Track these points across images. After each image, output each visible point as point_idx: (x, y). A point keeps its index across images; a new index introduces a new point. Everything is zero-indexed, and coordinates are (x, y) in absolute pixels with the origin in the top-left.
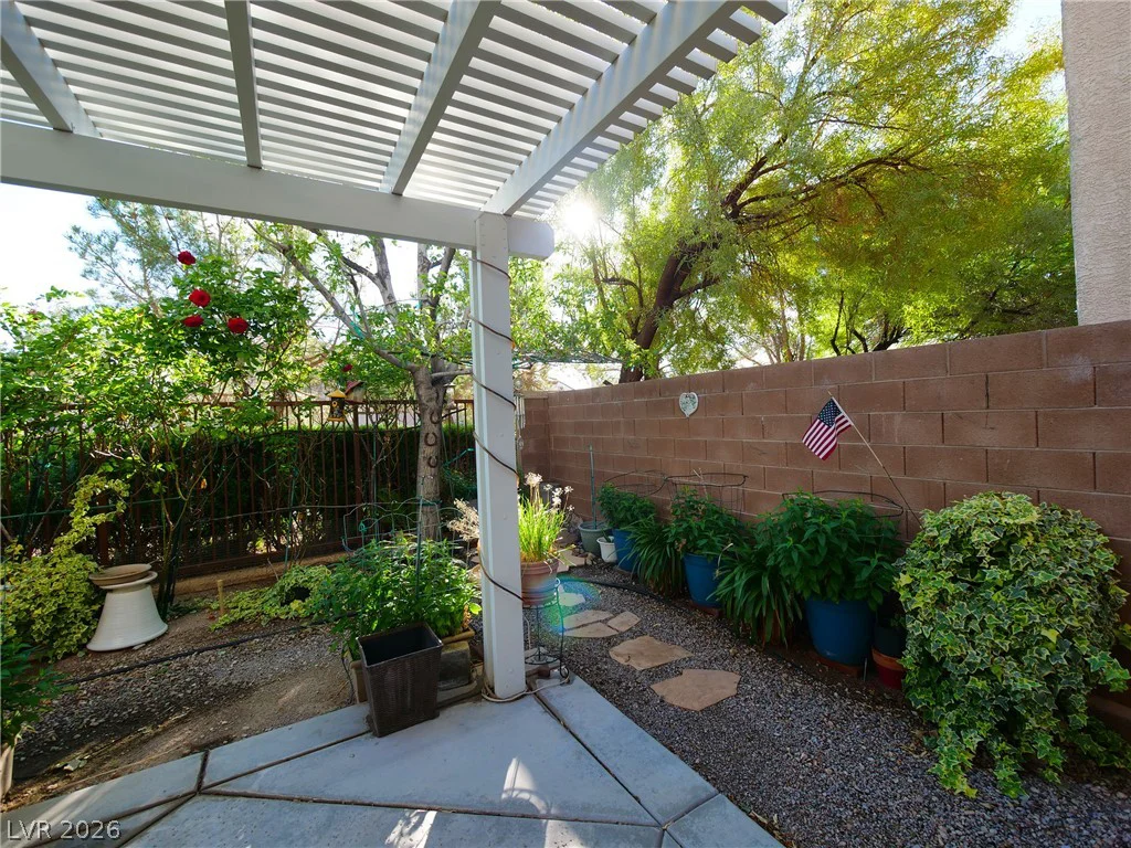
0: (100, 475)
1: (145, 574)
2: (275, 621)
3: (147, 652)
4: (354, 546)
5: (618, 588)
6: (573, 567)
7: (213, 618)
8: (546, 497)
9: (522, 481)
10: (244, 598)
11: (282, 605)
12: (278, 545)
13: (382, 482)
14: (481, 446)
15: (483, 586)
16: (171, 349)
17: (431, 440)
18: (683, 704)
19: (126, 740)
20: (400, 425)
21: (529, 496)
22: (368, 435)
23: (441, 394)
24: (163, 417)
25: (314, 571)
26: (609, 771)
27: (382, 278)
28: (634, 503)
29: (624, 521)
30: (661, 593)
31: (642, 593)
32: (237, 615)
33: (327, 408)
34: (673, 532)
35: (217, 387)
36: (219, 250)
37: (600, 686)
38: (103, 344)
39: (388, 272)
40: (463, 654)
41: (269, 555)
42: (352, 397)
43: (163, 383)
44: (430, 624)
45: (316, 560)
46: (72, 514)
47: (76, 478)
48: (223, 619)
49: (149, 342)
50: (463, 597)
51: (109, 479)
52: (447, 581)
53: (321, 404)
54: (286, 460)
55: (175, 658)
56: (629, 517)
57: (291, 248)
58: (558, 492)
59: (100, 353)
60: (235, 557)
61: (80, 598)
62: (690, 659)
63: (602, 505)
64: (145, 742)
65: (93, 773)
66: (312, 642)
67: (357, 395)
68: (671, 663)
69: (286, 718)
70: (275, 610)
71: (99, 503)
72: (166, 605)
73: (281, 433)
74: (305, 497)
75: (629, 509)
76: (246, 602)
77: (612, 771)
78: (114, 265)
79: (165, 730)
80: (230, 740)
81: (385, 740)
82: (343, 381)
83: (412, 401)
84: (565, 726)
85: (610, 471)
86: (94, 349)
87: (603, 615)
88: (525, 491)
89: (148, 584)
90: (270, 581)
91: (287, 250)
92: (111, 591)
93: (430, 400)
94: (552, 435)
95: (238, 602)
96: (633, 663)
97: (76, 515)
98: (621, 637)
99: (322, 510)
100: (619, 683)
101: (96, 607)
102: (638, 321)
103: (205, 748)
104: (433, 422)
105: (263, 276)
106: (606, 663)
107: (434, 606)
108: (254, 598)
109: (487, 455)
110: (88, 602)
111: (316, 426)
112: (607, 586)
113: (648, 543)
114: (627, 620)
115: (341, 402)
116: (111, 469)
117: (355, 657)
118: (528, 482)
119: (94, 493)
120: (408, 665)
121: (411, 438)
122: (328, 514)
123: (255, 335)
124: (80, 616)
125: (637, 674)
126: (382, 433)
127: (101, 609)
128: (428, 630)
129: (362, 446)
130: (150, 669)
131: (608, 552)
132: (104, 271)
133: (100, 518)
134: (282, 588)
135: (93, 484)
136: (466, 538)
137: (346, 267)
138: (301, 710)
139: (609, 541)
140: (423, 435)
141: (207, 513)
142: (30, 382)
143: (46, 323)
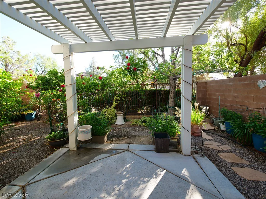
0: (116, 96)
1: (122, 114)
2: (140, 126)
3: (122, 126)
4: (153, 114)
5: (225, 138)
6: (210, 129)
7: (131, 123)
8: (200, 109)
9: (193, 104)
10: (136, 120)
11: (142, 123)
12: (142, 112)
13: (161, 101)
14: (182, 95)
15: (181, 128)
16: (125, 75)
17: (172, 93)
18: (242, 176)
19: (119, 139)
20: (166, 89)
21: (195, 108)
22: (159, 91)
23: (175, 82)
24: (124, 87)
25: (148, 118)
26: (211, 182)
27: (163, 56)
28: (234, 114)
29: (230, 119)
30: (242, 143)
31: (234, 141)
32: (135, 123)
33: (151, 85)
34: (248, 125)
35: (132, 81)
36: (133, 55)
37: (213, 161)
38: (117, 74)
39: (164, 54)
40: (176, 142)
41: (140, 113)
42: (155, 83)
43: (124, 81)
44: (168, 133)
45: (148, 116)
46: (113, 102)
47: (114, 97)
48: (133, 123)
49: (122, 74)
50: (176, 129)
52: (173, 125)
53: (150, 84)
54: (143, 96)
55: (126, 128)
56: (231, 118)
57: (145, 52)
58: (205, 108)
59: (116, 76)
60: (135, 113)
61: (114, 116)
62: (249, 165)
63: (222, 114)
64: (121, 140)
65: (115, 142)
66: (146, 131)
67: (157, 82)
68: (241, 164)
69: (141, 143)
70: (141, 124)
71: (117, 101)
72: (125, 119)
73: (142, 90)
74: (146, 103)
75: (232, 116)
76: (136, 121)
77: (212, 182)
78: (118, 60)
79: (124, 139)
80: (133, 144)
81: (158, 154)
82: (154, 79)
83: (169, 84)
84: (200, 166)
85: (226, 104)
86: (116, 75)
87: (218, 144)
88: (194, 107)
89: (123, 115)
90: (140, 118)
91: (144, 53)
92: (118, 115)
93: (173, 83)
94: (207, 93)
95: (135, 121)
96: (226, 159)
98: (223, 151)
99: (150, 106)
100: (220, 163)
101: (116, 117)
102: (244, 56)
103: (129, 144)
104: (173, 89)
105: (139, 59)
106: (216, 156)
107: (169, 130)
108: (137, 121)
109: (183, 97)
110: (115, 116)
111: (149, 89)
112: (221, 136)
113: (238, 127)
114: (227, 147)
115: (153, 84)
116: (118, 96)
117: (153, 136)
118: (195, 105)
120: (163, 140)
121: (168, 92)
122: (151, 107)
123: (138, 71)
124: (114, 118)
125: (227, 162)
126: (162, 91)
128: (167, 134)
129: (157, 93)
130: (122, 129)
131: (223, 127)
132: (117, 61)
133: (117, 103)
134: (142, 120)
135: (116, 98)
136: (178, 116)
137: (155, 54)
138: (143, 143)
139: (224, 124)
140: (170, 92)
141: (131, 104)
142: (108, 81)
143: (110, 72)
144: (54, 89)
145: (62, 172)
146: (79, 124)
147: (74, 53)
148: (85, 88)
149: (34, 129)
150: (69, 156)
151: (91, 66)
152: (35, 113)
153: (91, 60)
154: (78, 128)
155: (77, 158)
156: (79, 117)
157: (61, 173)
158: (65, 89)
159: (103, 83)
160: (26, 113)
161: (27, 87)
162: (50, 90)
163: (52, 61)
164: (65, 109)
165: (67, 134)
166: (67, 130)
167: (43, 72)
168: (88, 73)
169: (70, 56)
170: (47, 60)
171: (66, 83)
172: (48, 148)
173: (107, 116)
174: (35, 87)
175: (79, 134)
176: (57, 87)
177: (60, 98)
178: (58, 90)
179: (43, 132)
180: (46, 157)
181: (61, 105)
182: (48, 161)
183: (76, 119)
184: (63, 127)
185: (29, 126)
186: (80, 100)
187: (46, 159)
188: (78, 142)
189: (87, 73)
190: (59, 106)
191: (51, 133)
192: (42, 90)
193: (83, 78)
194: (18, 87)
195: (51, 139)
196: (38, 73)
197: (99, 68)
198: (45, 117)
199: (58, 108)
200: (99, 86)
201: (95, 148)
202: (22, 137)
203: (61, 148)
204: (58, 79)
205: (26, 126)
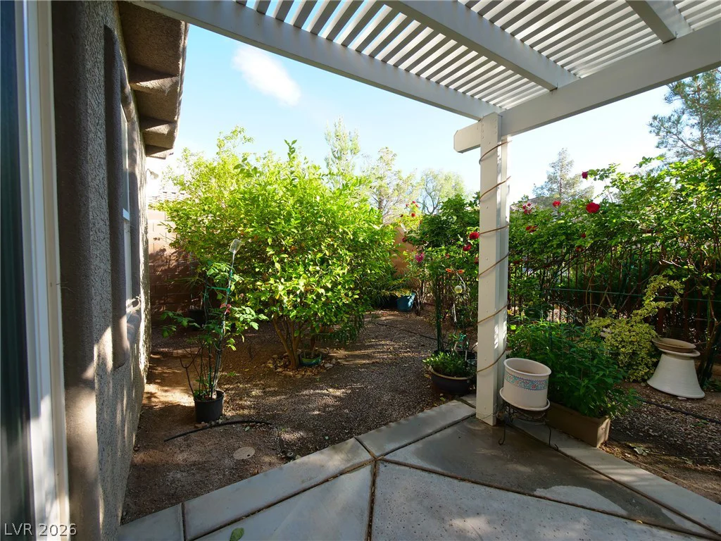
0: (664, 276)
3: (688, 405)
19: (673, 458)
46: (644, 298)
47: (648, 276)
51: (670, 280)
55: (711, 421)
59: (670, 194)
61: (645, 351)
71: (666, 294)
72: (705, 378)
78: (679, 133)
86: (666, 193)
89: (693, 358)
92: (665, 353)
97: (647, 298)
101: (655, 360)
110: (650, 355)
116: (671, 273)
119: (660, 287)
124: (645, 361)
127: (658, 362)
130: (691, 419)
132: (671, 140)
133: (662, 304)
135: (658, 282)
142: (629, 218)
143: (638, 180)
144: (453, 245)
145: (453, 474)
146: (507, 348)
147: (509, 138)
148: (531, 242)
149: (409, 332)
150: (472, 434)
151: (552, 179)
152: (413, 297)
153: (555, 159)
154: (505, 363)
155: (494, 452)
156: (509, 329)
157: (449, 474)
158: (478, 245)
159: (601, 225)
160: (398, 294)
161: (405, 240)
162: (443, 247)
163: (454, 181)
164: (474, 297)
165: (473, 367)
166: (473, 355)
167: (434, 208)
168: (542, 201)
169: (499, 148)
170: (444, 182)
171: (482, 228)
172: (429, 386)
173: (612, 345)
174: (416, 241)
175: (505, 381)
176: (459, 240)
177: (463, 268)
178: (460, 246)
179: (422, 344)
180: (422, 410)
181: (465, 286)
182: (425, 422)
183: (501, 333)
184: (465, 344)
185: (401, 322)
186: (515, 277)
187: (421, 415)
188: (501, 405)
189: (539, 199)
190: (459, 290)
191: (436, 353)
192: (428, 247)
193: (527, 214)
194: (389, 239)
195: (437, 368)
196: (427, 211)
197: (591, 174)
198: (430, 308)
199: (457, 292)
200: (584, 236)
201: (557, 450)
202: (388, 342)
203: (455, 401)
204: (463, 219)
205: (397, 321)
